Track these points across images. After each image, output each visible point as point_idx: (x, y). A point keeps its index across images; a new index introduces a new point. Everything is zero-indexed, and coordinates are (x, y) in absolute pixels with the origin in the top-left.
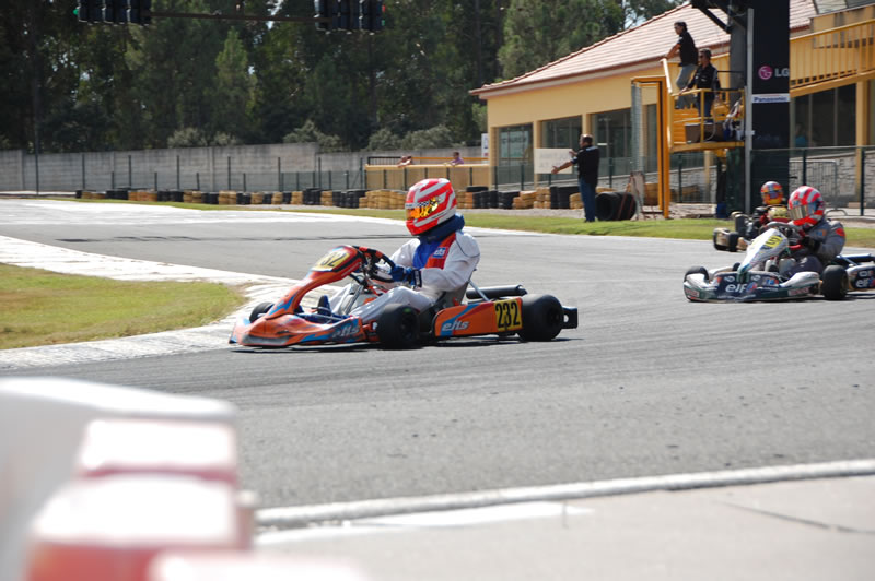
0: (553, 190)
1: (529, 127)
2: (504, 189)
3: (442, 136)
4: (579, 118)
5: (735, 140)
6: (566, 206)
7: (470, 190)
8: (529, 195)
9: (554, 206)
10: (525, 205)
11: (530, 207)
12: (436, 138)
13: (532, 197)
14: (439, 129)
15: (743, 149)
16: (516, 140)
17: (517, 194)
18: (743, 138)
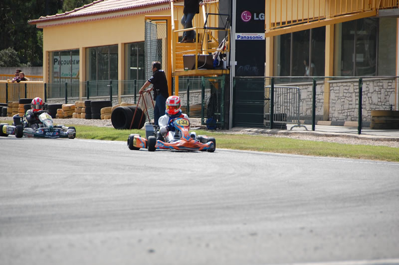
0: (87, 103)
1: (76, 52)
2: (51, 102)
3: (10, 57)
4: (116, 46)
5: (223, 69)
6: (98, 117)
7: (22, 102)
8: (70, 107)
9: (88, 117)
10: (66, 115)
11: (70, 117)
12: (6, 58)
13: (71, 109)
14: (9, 51)
15: (228, 76)
16: (66, 63)
17: (60, 106)
18: (229, 67)
